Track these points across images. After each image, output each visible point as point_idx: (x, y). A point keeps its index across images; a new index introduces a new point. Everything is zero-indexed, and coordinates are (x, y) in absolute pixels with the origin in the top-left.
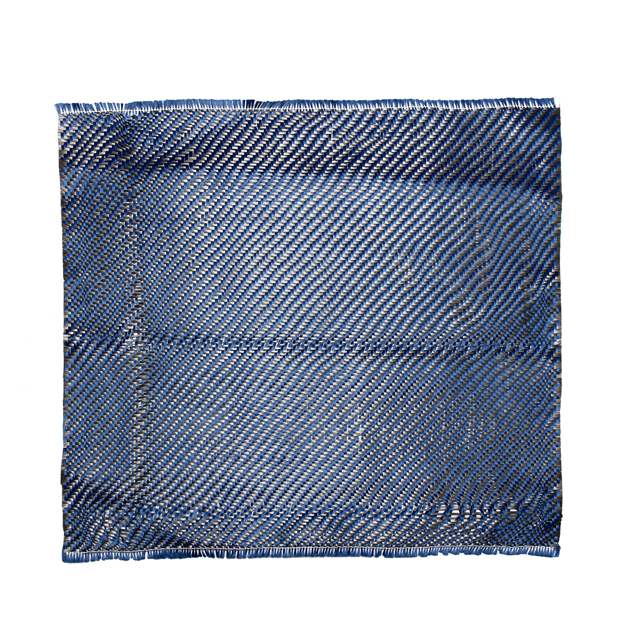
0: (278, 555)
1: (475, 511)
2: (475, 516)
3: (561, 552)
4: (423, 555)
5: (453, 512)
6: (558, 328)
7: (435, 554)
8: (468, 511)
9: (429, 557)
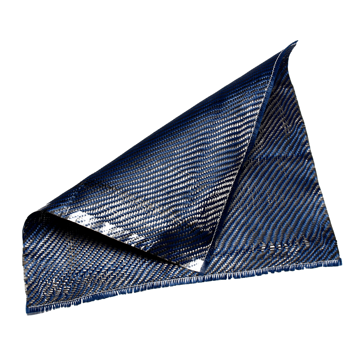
0: (167, 285)
1: (284, 245)
2: (284, 248)
3: (343, 262)
4: (259, 274)
5: (271, 247)
6: (307, 144)
7: (266, 273)
8: (280, 246)
9: (262, 275)
